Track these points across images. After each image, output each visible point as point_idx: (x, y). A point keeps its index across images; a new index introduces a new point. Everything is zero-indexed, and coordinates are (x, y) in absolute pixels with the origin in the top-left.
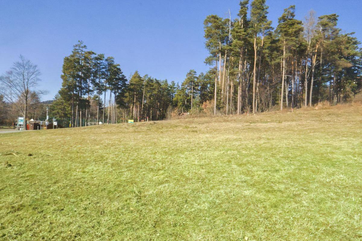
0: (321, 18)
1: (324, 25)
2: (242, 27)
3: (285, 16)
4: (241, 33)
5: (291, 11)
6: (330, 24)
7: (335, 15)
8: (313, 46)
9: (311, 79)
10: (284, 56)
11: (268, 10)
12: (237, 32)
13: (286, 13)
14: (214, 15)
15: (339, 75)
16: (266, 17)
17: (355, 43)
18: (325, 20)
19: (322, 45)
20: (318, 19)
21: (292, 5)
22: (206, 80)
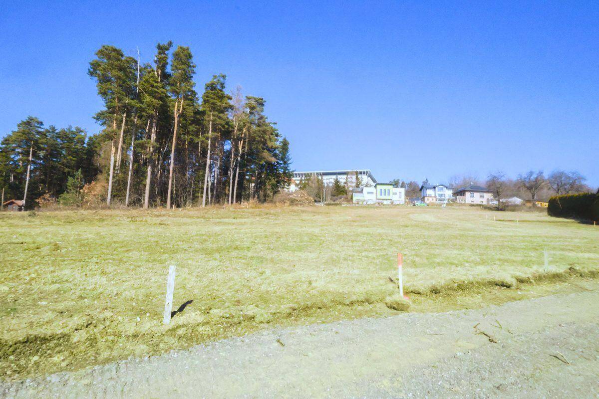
0: (248, 98)
1: (252, 108)
2: (159, 80)
3: (214, 84)
4: (157, 89)
5: (222, 80)
6: (258, 109)
7: (262, 99)
8: (240, 129)
9: (236, 169)
10: (210, 134)
11: (195, 70)
12: (152, 86)
13: (215, 80)
14: (118, 49)
15: (261, 169)
16: (192, 77)
17: (277, 135)
18: (253, 102)
19: (248, 129)
20: (245, 98)
21: (223, 74)
22: (59, 141)
